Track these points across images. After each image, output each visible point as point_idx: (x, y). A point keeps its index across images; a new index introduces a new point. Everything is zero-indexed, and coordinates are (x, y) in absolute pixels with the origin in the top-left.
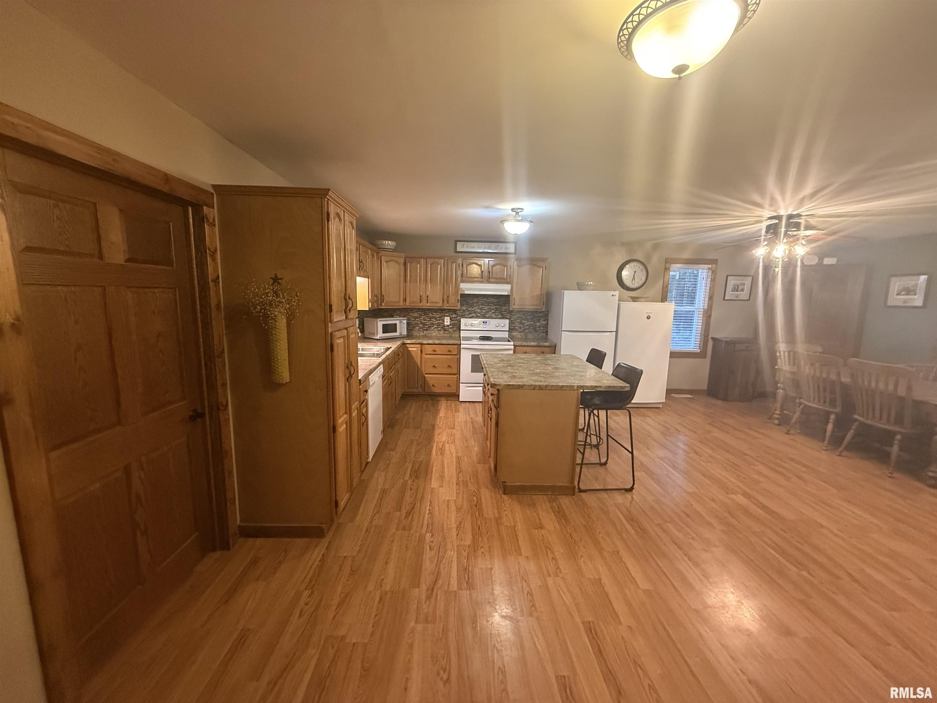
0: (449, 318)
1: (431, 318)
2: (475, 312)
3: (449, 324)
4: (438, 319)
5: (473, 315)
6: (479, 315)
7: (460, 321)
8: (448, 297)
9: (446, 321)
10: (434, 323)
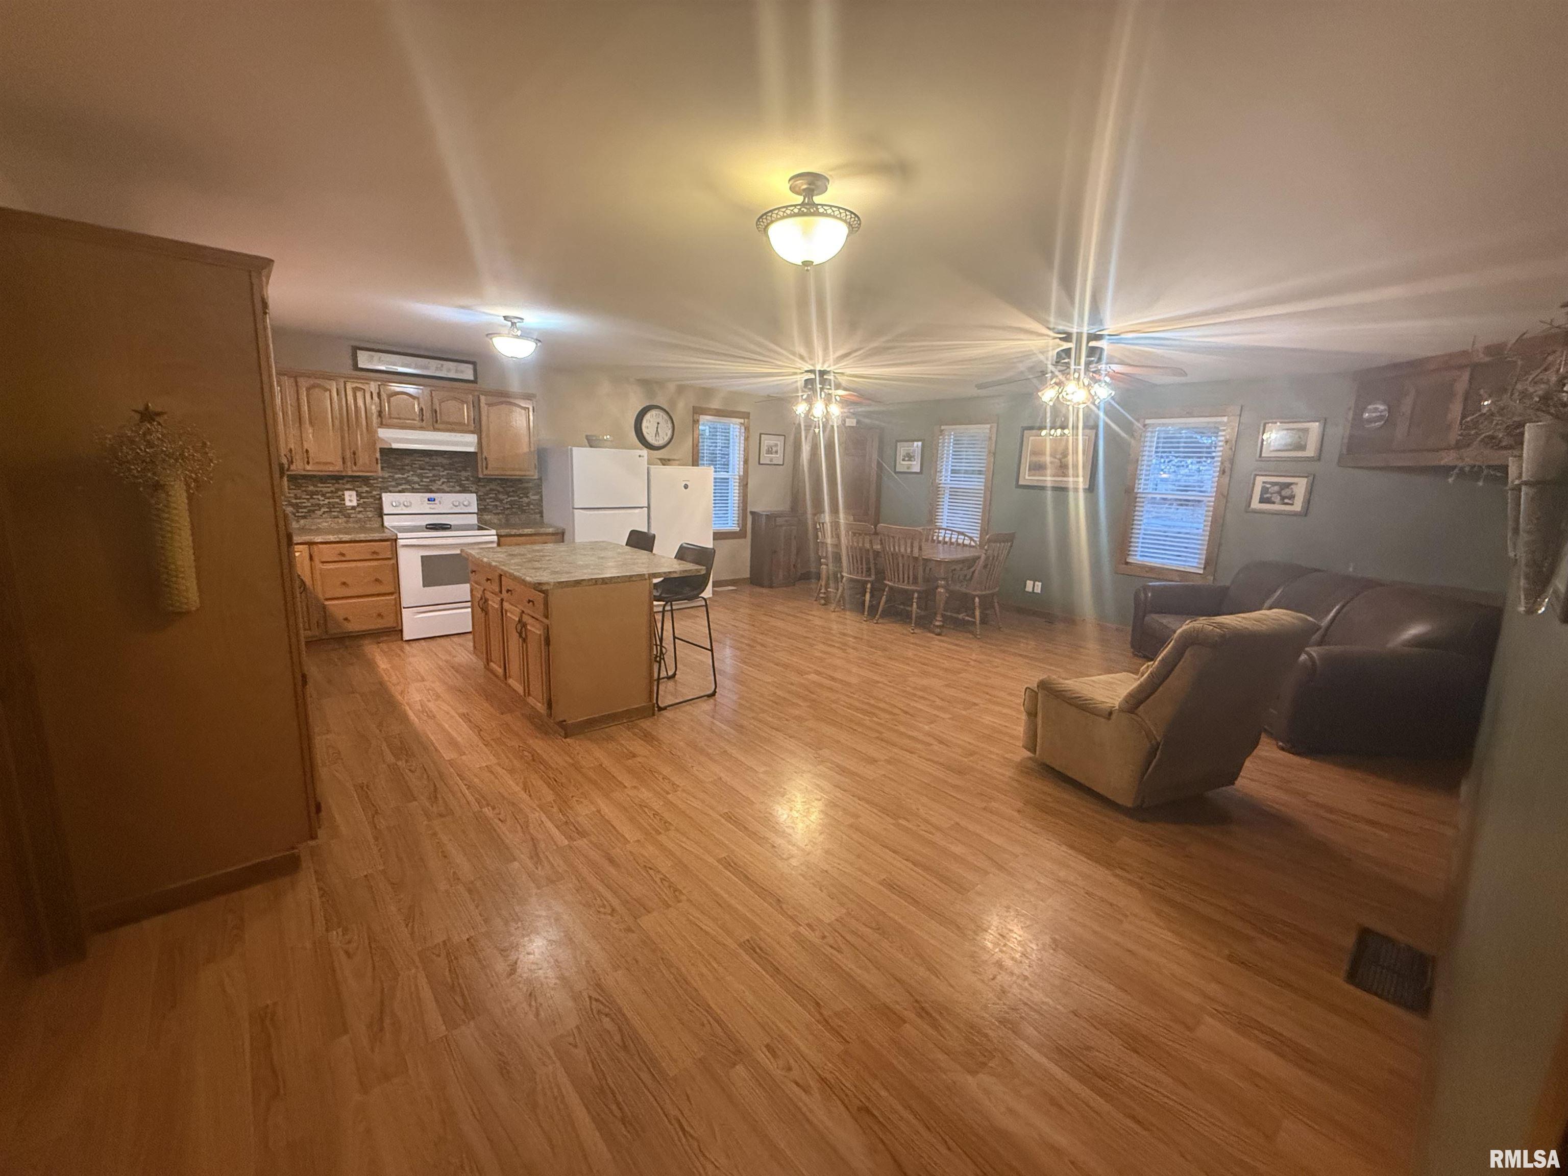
0: (354, 493)
1: (312, 494)
2: (408, 482)
3: (355, 503)
4: (328, 495)
5: (403, 487)
6: (417, 486)
7: (381, 498)
8: (354, 453)
9: (347, 497)
10: (322, 503)
